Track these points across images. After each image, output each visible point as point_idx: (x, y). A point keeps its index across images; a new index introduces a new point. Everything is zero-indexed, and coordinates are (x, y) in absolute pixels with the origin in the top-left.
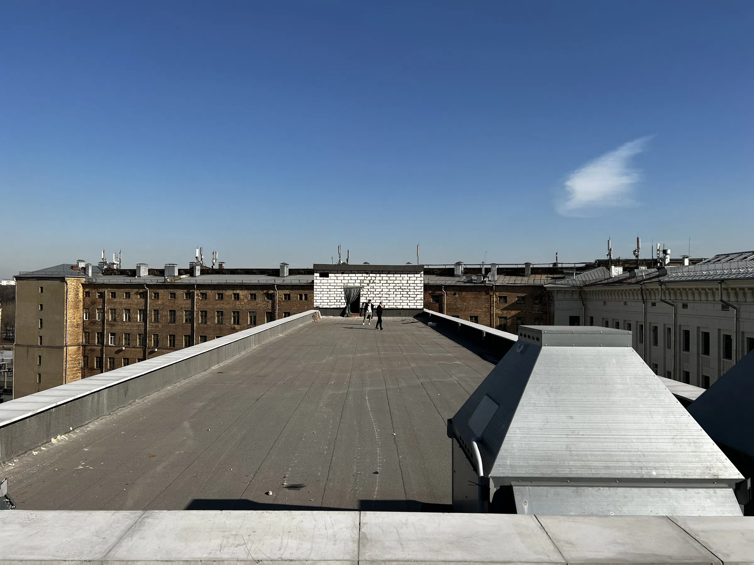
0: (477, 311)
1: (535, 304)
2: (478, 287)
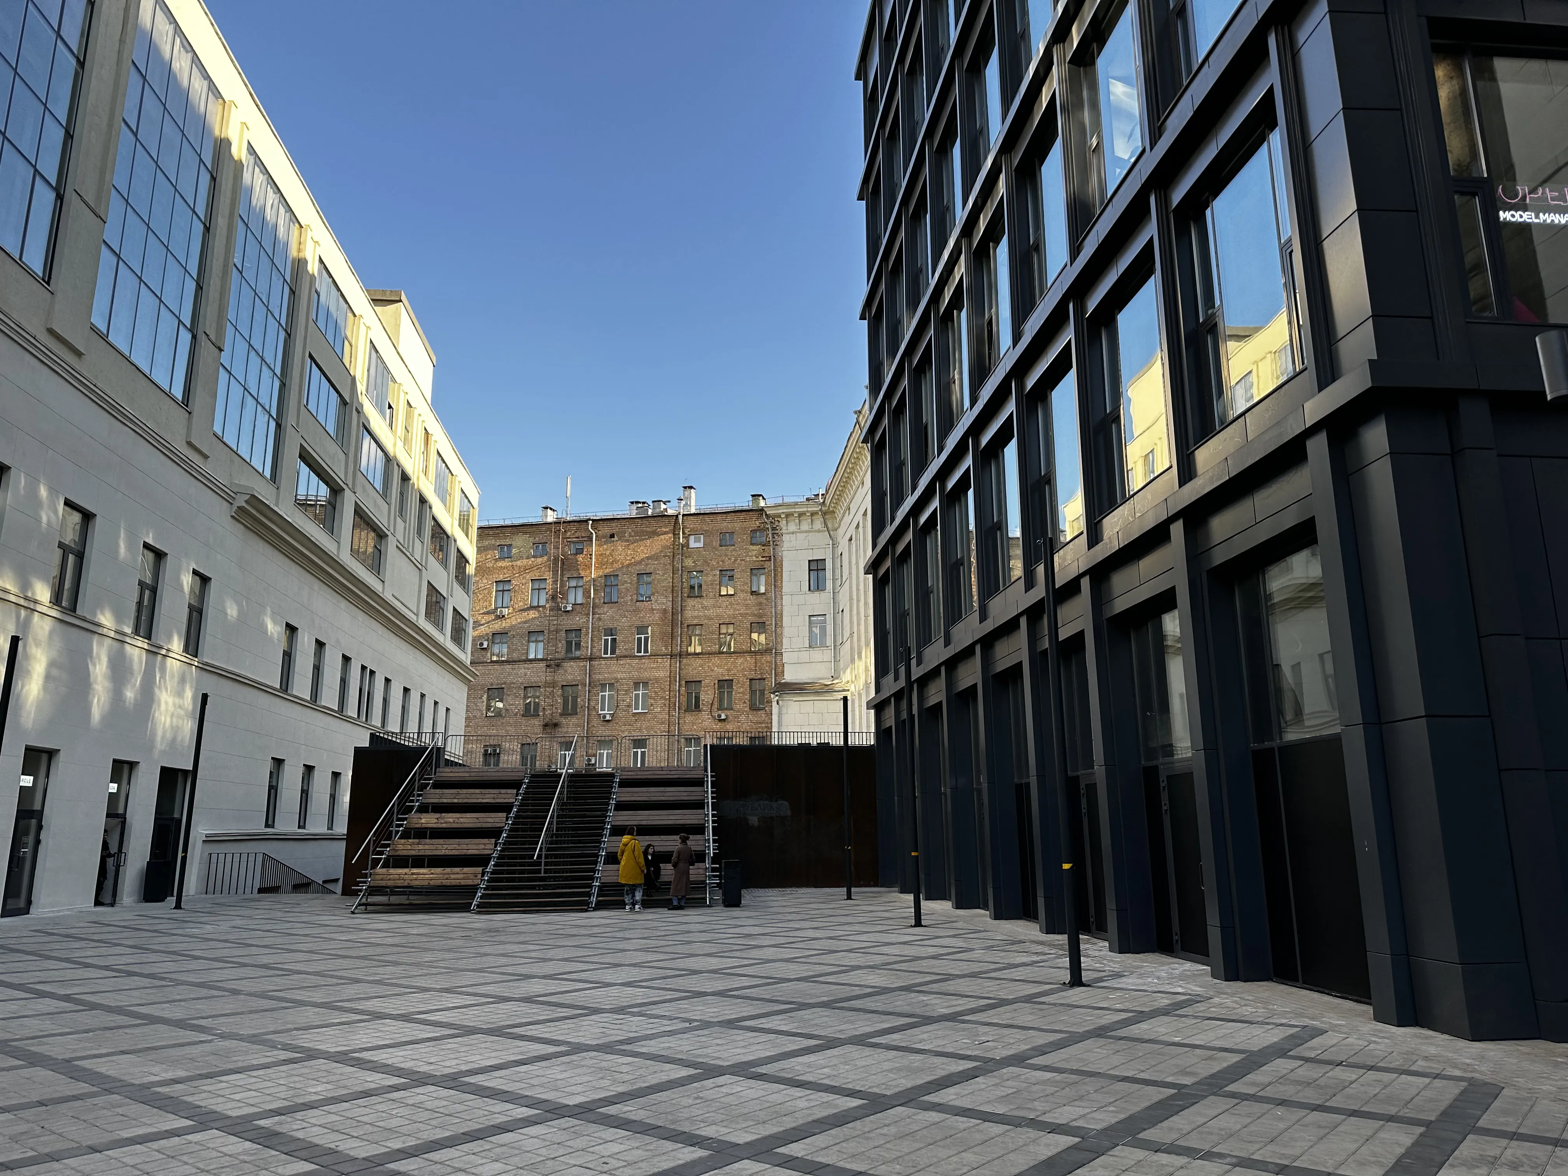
0: (650, 564)
1: (752, 544)
2: (652, 520)
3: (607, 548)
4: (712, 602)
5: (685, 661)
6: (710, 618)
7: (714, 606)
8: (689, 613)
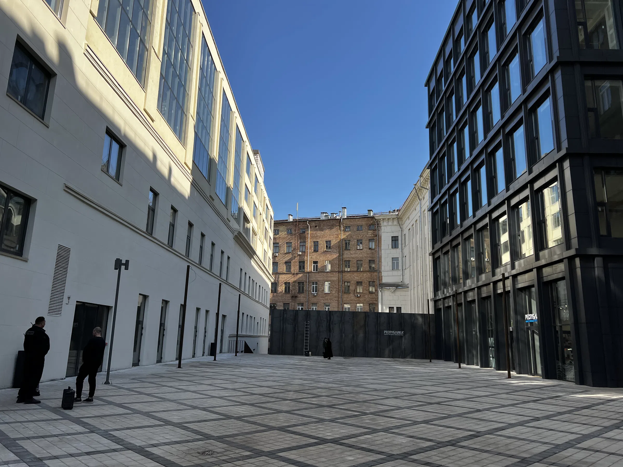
0: (330, 237)
1: (369, 230)
2: (331, 221)
3: (314, 231)
4: (354, 252)
5: (344, 274)
6: (353, 258)
7: (355, 253)
8: (345, 256)
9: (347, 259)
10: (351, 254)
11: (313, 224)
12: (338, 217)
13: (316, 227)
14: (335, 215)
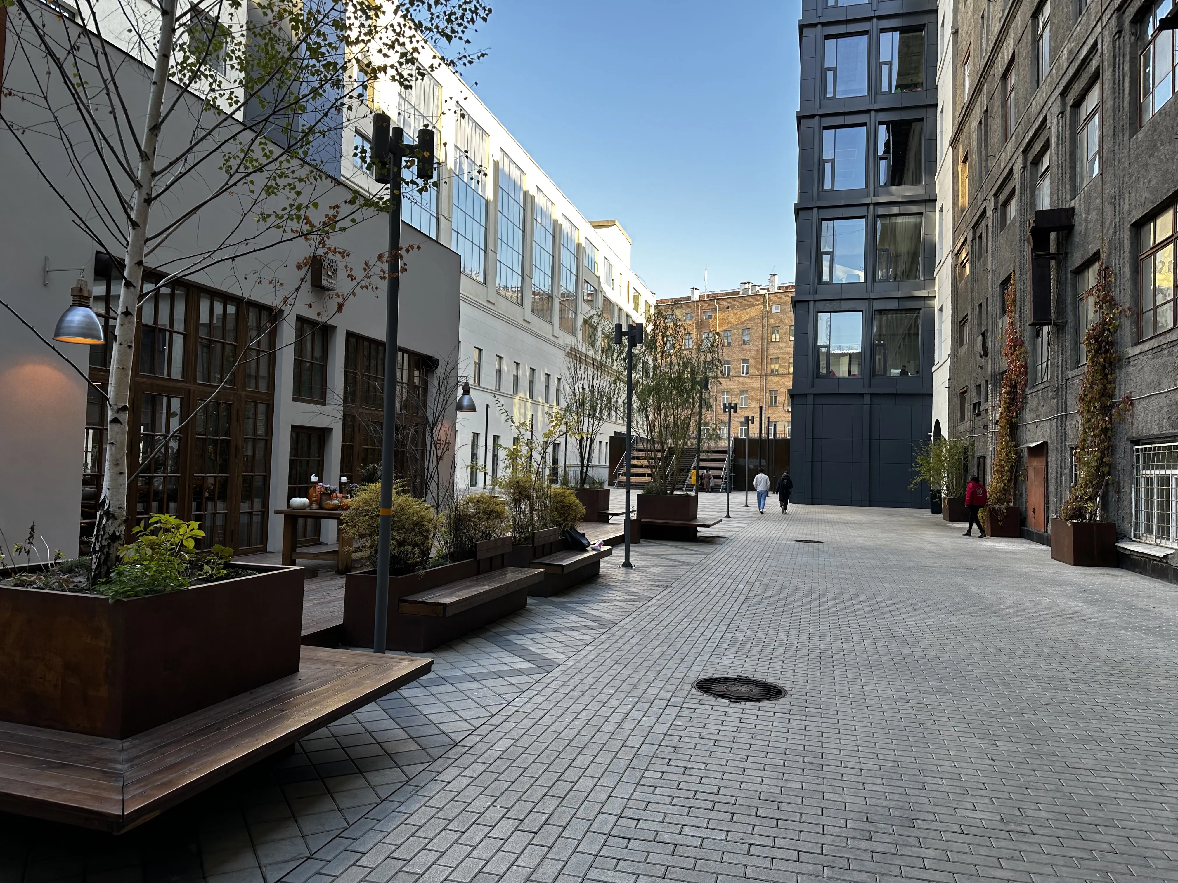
0: (749, 323)
2: (751, 298)
3: (725, 314)
4: (785, 344)
5: (768, 379)
6: (783, 354)
7: (786, 347)
8: (771, 352)
9: (775, 356)
10: (781, 348)
11: (724, 304)
12: (762, 292)
13: (728, 308)
14: (757, 288)
